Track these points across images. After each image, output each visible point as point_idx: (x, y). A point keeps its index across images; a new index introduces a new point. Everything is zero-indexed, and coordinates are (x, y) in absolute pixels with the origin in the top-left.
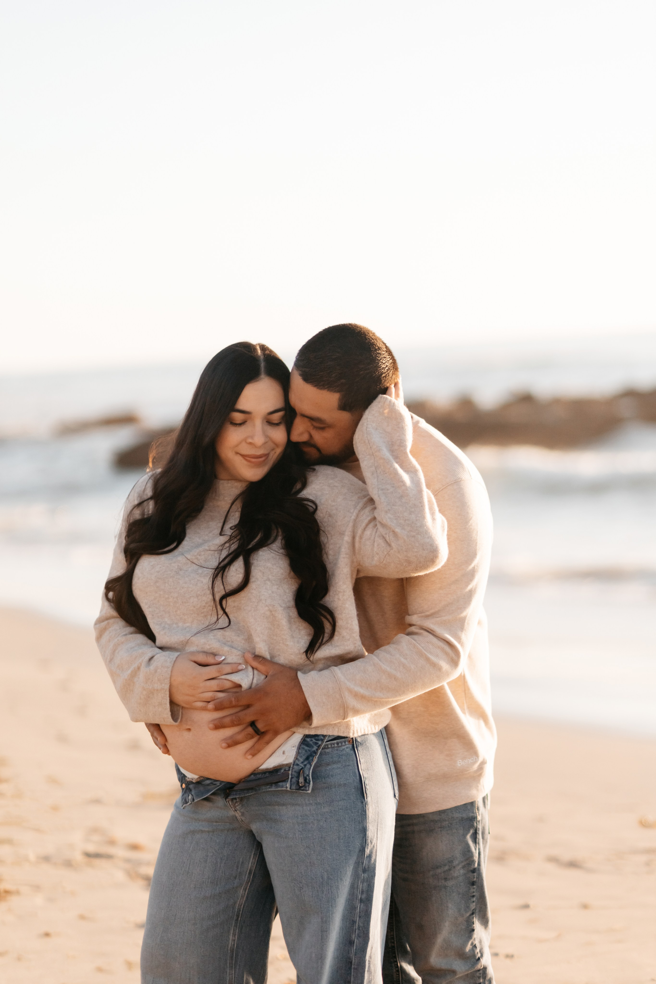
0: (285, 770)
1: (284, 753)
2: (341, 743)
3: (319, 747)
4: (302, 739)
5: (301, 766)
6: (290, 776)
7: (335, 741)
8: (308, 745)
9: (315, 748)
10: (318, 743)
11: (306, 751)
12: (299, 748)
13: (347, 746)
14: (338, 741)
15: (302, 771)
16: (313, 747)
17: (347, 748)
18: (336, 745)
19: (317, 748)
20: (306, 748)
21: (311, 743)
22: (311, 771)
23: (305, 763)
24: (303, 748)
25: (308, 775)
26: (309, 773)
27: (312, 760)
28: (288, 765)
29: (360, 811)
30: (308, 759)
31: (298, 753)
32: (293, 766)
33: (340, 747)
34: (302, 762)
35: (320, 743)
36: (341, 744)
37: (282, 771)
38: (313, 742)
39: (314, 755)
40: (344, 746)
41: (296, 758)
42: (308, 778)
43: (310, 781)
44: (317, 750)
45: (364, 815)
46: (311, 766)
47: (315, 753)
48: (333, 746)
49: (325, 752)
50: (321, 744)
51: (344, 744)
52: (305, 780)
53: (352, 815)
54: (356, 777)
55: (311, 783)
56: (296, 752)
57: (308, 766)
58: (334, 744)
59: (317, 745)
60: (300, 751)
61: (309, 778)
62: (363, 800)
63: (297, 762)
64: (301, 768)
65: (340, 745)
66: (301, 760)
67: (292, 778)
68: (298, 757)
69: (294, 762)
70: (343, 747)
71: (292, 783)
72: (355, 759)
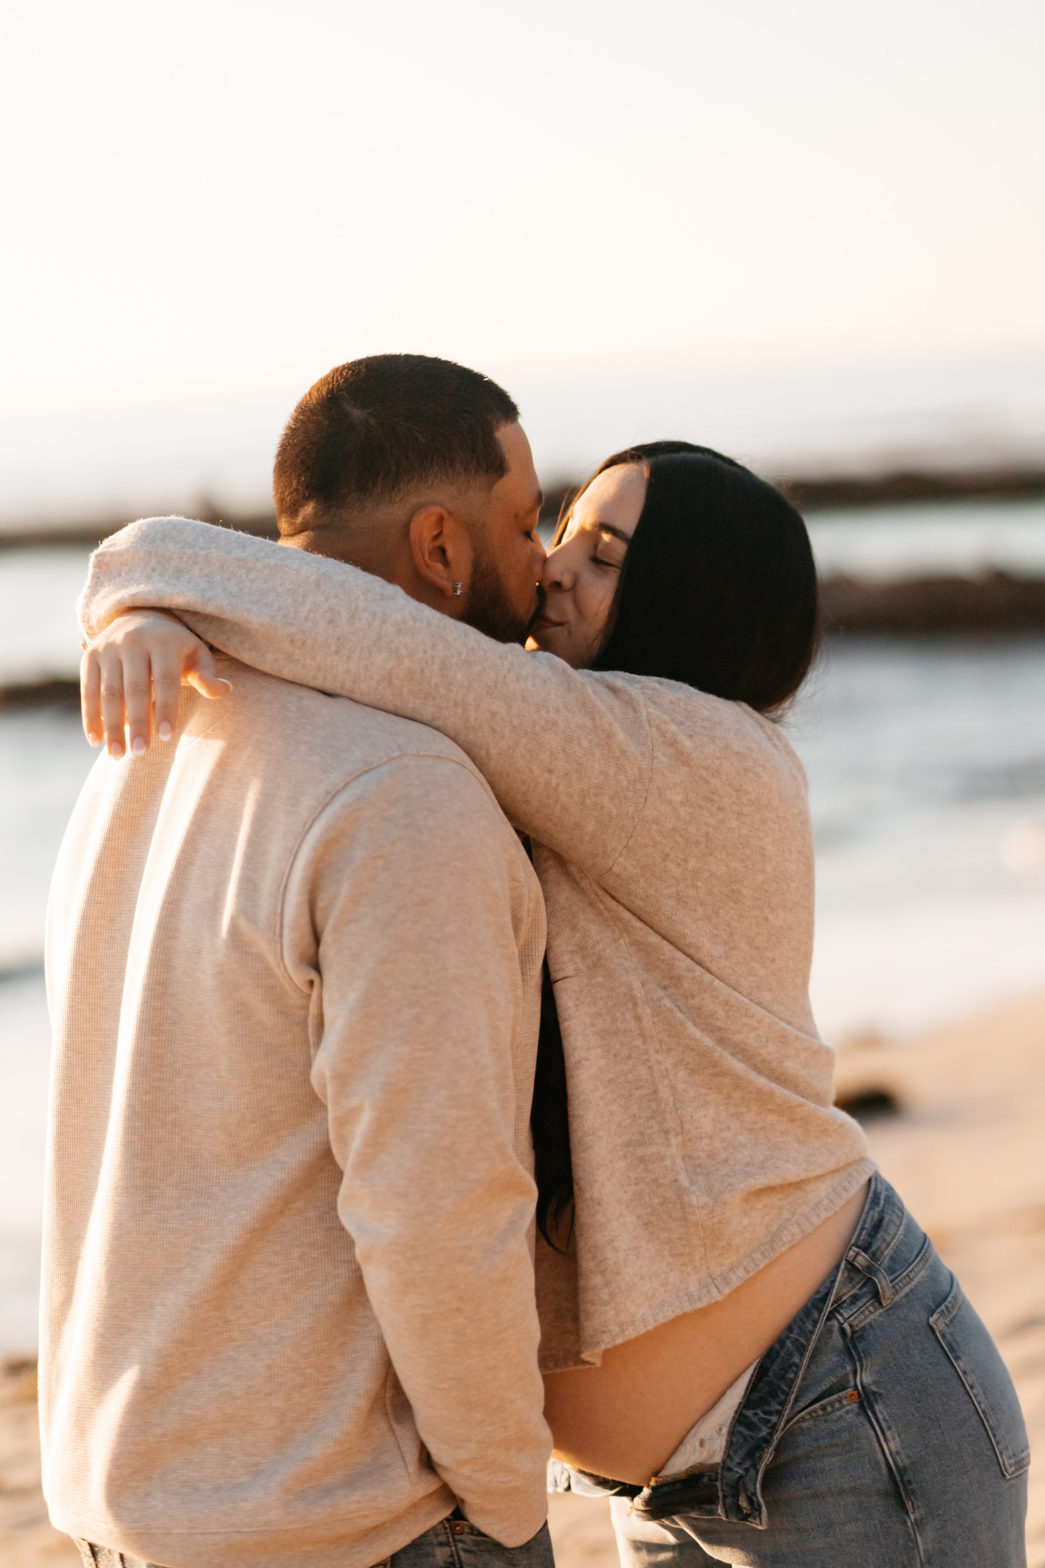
0: (710, 1479)
1: (702, 1443)
2: (831, 1404)
3: (774, 1428)
4: (736, 1412)
5: (737, 1472)
6: (720, 1494)
7: (817, 1406)
8: (750, 1426)
9: (765, 1431)
10: (769, 1421)
11: (745, 1439)
12: (731, 1433)
13: (847, 1408)
14: (822, 1402)
15: (741, 1483)
16: (760, 1430)
17: (847, 1412)
18: (820, 1412)
19: (768, 1431)
20: (746, 1432)
21: (755, 1419)
22: (758, 1486)
23: (747, 1465)
24: (740, 1433)
25: (754, 1494)
26: (755, 1489)
27: (760, 1458)
28: (713, 1467)
29: (901, 1542)
30: (753, 1454)
31: (730, 1444)
32: (722, 1472)
33: (830, 1413)
34: (739, 1464)
35: (774, 1419)
36: (832, 1407)
37: (705, 1480)
38: (759, 1419)
39: (765, 1445)
40: (839, 1409)
41: (728, 1456)
42: (754, 1498)
43: (760, 1506)
44: (771, 1434)
45: (914, 1548)
46: (757, 1471)
47: (767, 1441)
48: (814, 1415)
49: (802, 1429)
50: (779, 1420)
51: (837, 1405)
52: (751, 1502)
53: (883, 1551)
54: (880, 1469)
55: (764, 1509)
56: (727, 1442)
57: (752, 1472)
58: (815, 1411)
59: (769, 1425)
60: (734, 1440)
61: (758, 1500)
62: (906, 1517)
63: (728, 1463)
64: (737, 1475)
65: (829, 1409)
66: (737, 1459)
67: (724, 1497)
68: (731, 1452)
69: (724, 1462)
70: (838, 1414)
71: (727, 1507)
72: (873, 1433)
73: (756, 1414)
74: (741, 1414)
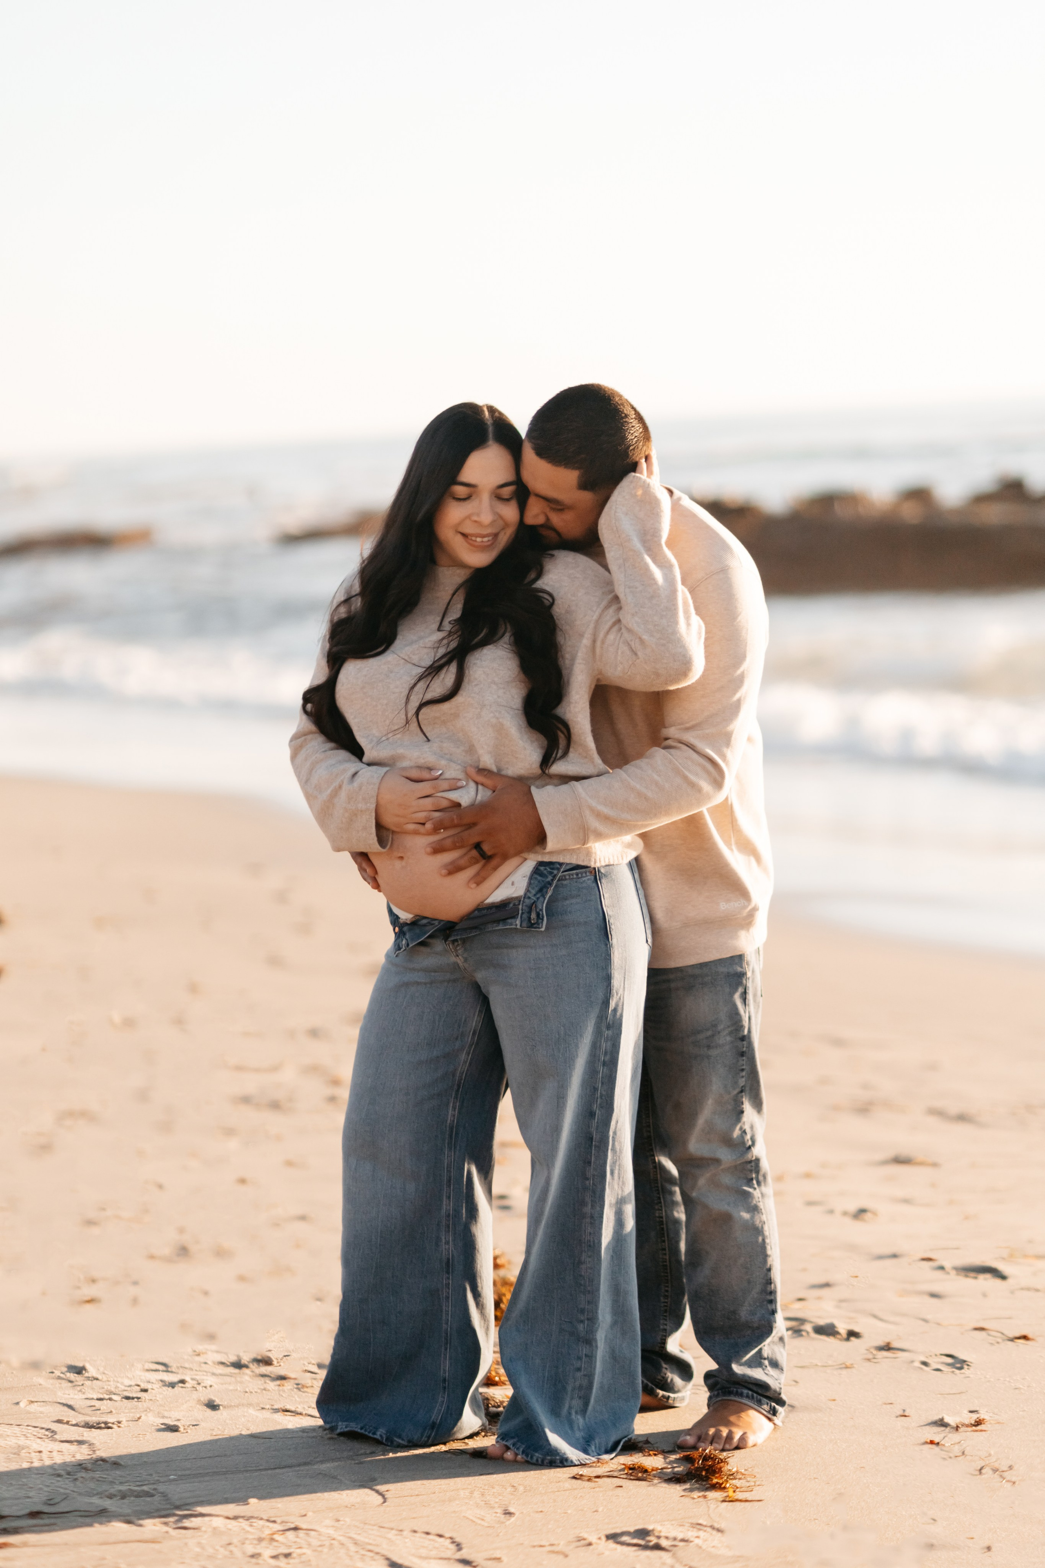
0: (514, 905)
1: (513, 884)
2: (582, 873)
3: (555, 876)
4: (534, 868)
5: (533, 900)
6: (520, 912)
7: (574, 872)
8: (542, 875)
9: (550, 878)
10: (552, 873)
11: (539, 882)
12: (531, 878)
13: (589, 877)
14: (577, 871)
15: (534, 906)
16: (547, 877)
17: (588, 880)
18: (575, 876)
19: (552, 878)
20: (539, 878)
21: (545, 872)
22: (544, 905)
23: (538, 896)
24: (536, 878)
25: (541, 910)
26: (542, 907)
27: (547, 892)
28: (518, 899)
29: (603, 955)
30: (542, 891)
31: (530, 884)
32: (524, 900)
33: (580, 878)
34: (535, 895)
35: (555, 872)
36: (582, 875)
37: (511, 905)
38: (548, 872)
39: (549, 886)
40: (585, 877)
41: (527, 890)
42: (541, 913)
43: (543, 917)
44: (552, 880)
45: (609, 960)
46: (545, 899)
47: (550, 884)
48: (571, 877)
49: (562, 884)
50: (557, 873)
51: (584, 875)
52: (538, 915)
53: (594, 959)
54: (599, 914)
55: (545, 918)
56: (528, 883)
57: (541, 899)
58: (572, 875)
59: (553, 875)
60: (532, 882)
61: (543, 913)
62: (608, 943)
63: (529, 894)
65: (580, 876)
66: (533, 892)
67: (522, 913)
68: (530, 889)
69: (525, 894)
70: (584, 879)
71: (523, 919)
72: (598, 893)
73: (546, 869)
74: (537, 869)
